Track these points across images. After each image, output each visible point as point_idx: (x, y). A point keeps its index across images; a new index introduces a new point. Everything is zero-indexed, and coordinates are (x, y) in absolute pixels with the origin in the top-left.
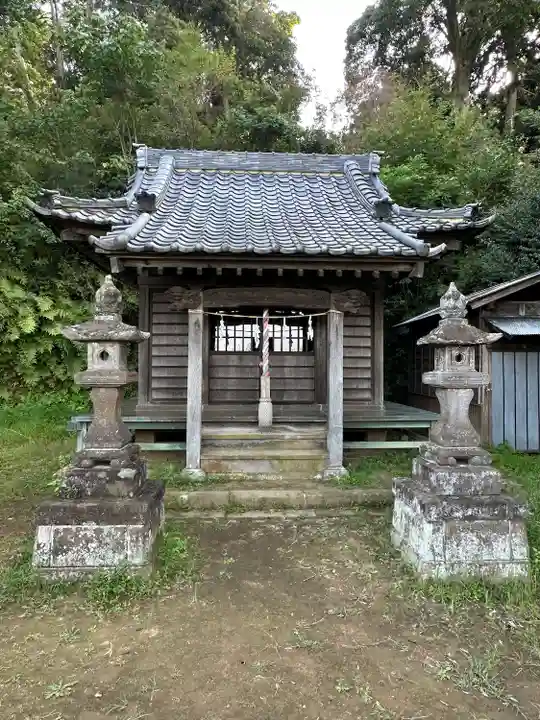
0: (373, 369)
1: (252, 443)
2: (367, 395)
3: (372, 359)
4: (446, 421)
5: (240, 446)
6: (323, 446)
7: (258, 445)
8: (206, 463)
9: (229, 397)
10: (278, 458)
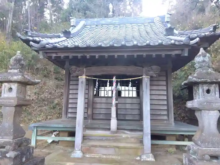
0: (168, 105)
1: (107, 139)
2: (166, 118)
3: (167, 100)
4: (202, 131)
5: (102, 140)
6: (141, 142)
7: (110, 140)
8: (84, 148)
9: (101, 117)
10: (118, 147)
